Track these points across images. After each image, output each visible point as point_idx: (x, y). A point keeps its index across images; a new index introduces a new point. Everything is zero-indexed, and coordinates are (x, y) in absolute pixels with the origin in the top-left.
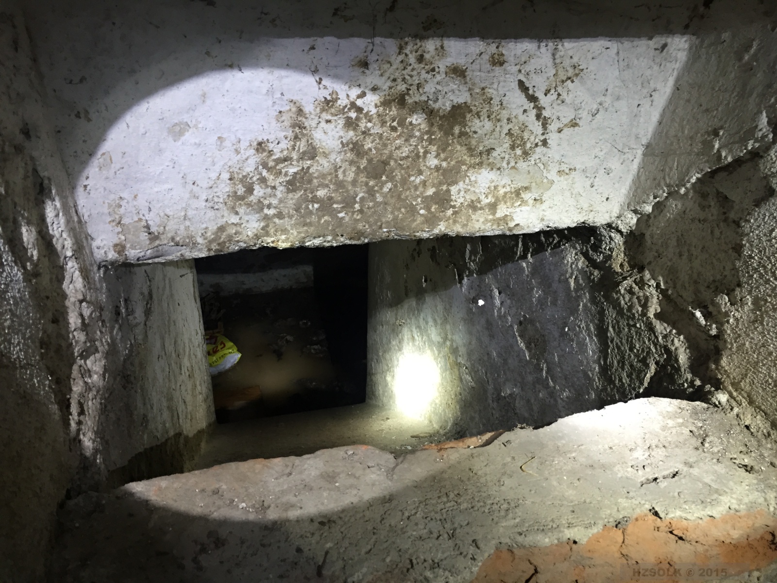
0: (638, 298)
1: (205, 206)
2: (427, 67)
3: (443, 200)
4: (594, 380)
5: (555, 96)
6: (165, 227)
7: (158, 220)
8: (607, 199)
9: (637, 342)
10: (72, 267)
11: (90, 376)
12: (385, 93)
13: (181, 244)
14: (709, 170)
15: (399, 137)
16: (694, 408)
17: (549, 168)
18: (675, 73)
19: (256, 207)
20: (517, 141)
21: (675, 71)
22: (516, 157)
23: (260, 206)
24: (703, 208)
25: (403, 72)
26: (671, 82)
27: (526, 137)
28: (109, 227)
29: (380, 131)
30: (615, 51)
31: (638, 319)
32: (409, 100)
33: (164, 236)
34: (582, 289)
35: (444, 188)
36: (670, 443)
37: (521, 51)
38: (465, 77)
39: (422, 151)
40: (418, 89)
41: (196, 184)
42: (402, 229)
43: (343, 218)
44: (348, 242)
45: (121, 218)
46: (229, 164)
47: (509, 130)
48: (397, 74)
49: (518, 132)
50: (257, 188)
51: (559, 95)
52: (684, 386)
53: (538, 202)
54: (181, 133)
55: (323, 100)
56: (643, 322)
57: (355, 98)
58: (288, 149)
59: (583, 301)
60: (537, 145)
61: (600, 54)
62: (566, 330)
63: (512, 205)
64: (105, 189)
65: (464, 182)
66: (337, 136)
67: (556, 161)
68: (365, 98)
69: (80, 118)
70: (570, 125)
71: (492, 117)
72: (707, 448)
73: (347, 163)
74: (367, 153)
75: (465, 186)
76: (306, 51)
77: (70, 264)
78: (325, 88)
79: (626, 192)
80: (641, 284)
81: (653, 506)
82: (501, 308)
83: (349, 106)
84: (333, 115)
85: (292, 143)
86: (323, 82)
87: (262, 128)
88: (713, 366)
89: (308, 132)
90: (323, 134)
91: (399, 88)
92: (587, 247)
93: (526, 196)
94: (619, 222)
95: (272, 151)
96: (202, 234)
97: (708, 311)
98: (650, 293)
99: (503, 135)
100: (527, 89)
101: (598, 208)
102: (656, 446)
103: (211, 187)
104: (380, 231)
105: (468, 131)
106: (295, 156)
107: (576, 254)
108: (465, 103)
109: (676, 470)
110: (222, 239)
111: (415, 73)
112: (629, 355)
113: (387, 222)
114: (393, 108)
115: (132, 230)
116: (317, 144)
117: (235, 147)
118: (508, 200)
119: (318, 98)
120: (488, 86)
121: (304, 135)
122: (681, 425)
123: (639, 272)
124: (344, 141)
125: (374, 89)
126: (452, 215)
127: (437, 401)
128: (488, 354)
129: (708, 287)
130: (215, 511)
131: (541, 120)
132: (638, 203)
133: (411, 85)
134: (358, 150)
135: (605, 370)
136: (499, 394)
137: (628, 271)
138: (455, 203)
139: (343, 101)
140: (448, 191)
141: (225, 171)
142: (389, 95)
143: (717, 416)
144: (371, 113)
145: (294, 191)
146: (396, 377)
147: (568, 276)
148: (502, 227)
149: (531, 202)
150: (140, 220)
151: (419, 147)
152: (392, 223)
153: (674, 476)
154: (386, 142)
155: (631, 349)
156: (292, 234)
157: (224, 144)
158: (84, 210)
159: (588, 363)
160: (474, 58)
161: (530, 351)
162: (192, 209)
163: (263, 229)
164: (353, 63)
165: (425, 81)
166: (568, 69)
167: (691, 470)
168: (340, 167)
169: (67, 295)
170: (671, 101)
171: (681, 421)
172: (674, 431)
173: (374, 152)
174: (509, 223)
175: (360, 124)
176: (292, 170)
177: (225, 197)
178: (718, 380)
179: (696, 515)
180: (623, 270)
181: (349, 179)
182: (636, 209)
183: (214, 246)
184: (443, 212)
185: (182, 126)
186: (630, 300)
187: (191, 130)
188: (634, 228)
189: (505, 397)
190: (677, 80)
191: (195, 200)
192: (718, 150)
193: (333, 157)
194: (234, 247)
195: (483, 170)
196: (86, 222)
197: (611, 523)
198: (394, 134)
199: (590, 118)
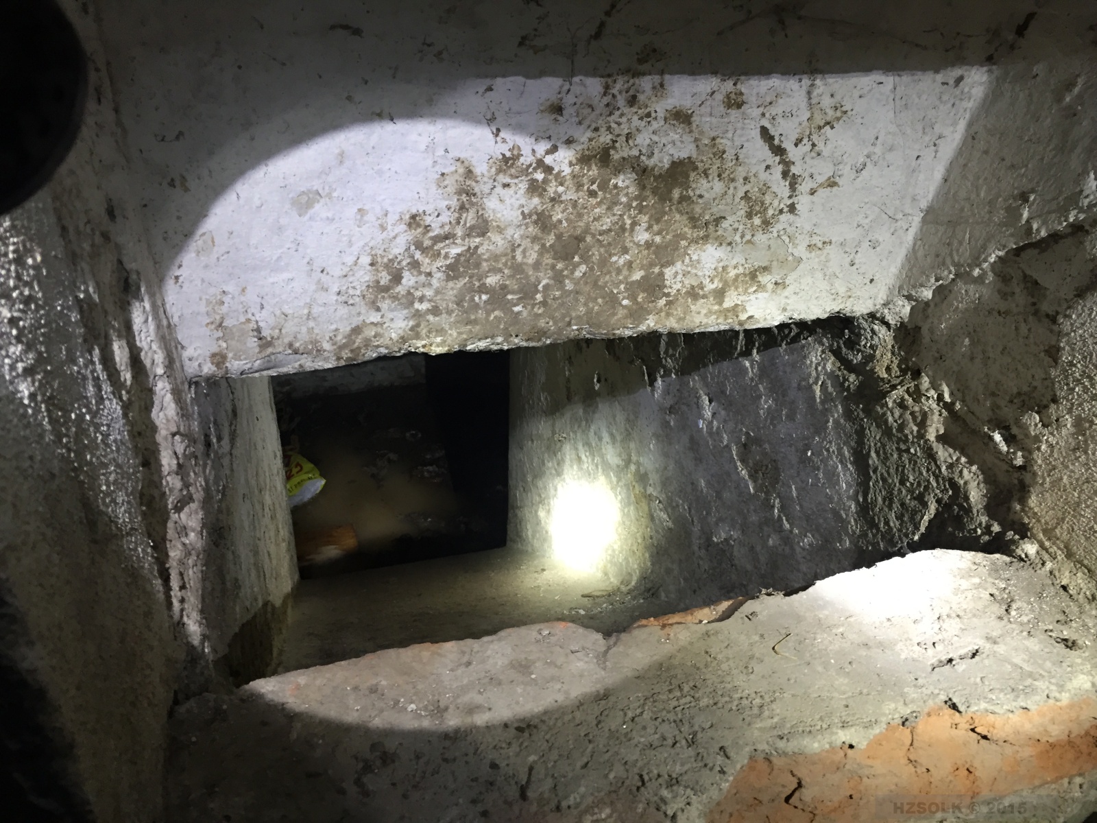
0: (912, 414)
1: (337, 300)
2: (640, 111)
3: (654, 286)
4: (849, 522)
5: (809, 147)
6: (280, 330)
7: (272, 321)
8: (872, 281)
9: (911, 472)
10: (162, 388)
11: (187, 535)
12: (582, 146)
13: (301, 352)
14: (1014, 247)
15: (599, 204)
16: (993, 563)
17: (796, 242)
18: (968, 116)
19: (404, 300)
20: (755, 207)
21: (968, 111)
22: (753, 229)
23: (409, 299)
24: (1004, 295)
25: (608, 118)
26: (962, 126)
27: (767, 202)
28: (206, 331)
29: (574, 197)
30: (890, 86)
31: (913, 442)
32: (615, 156)
33: (280, 342)
34: (832, 400)
35: (657, 270)
36: (965, 611)
37: (766, 88)
38: (690, 123)
39: (628, 222)
40: (627, 141)
41: (325, 272)
42: (599, 326)
43: (519, 313)
44: (524, 344)
45: (223, 318)
46: (371, 245)
47: (746, 193)
48: (600, 122)
49: (758, 195)
50: (406, 275)
51: (814, 145)
52: (976, 532)
53: (780, 287)
54: (309, 205)
55: (501, 157)
56: (919, 446)
57: (543, 153)
58: (450, 222)
59: (833, 416)
60: (781, 211)
61: (870, 91)
62: (809, 454)
63: (746, 291)
64: (203, 280)
65: (683, 262)
66: (517, 204)
67: (805, 232)
68: (557, 154)
69: (175, 187)
70: (826, 184)
71: (723, 176)
72: (1014, 617)
73: (529, 240)
74: (555, 226)
75: (684, 268)
76: (480, 93)
77: (160, 385)
78: (504, 141)
79: (897, 272)
80: (917, 394)
81: (950, 696)
82: (712, 422)
83: (534, 165)
84: (512, 176)
85: (457, 215)
86: (502, 134)
87: (417, 196)
88: (1018, 507)
89: (479, 199)
90: (498, 202)
91: (602, 139)
92: (838, 343)
93: (764, 279)
94: (886, 311)
95: (429, 226)
96: (330, 338)
97: (1010, 434)
98: (929, 407)
99: (737, 200)
100: (772, 138)
101: (859, 293)
102: (948, 616)
103: (346, 276)
104: (568, 329)
105: (691, 194)
106: (459, 232)
107: (823, 352)
108: (689, 158)
109: (976, 647)
110: (357, 344)
111: (624, 120)
112: (899, 489)
113: (579, 317)
114: (594, 167)
115: (237, 334)
116: (489, 215)
117: (379, 222)
118: (740, 285)
119: (493, 154)
120: (721, 135)
121: (472, 204)
122: (978, 587)
123: (913, 379)
124: (526, 212)
125: (569, 142)
126: (665, 305)
127: (616, 547)
128: (693, 484)
129: (1011, 402)
130: (375, 716)
131: (789, 179)
132: (914, 287)
133: (618, 135)
134: (543, 223)
135: (865, 510)
136: (709, 539)
137: (898, 377)
138: (670, 290)
139: (527, 159)
140: (661, 274)
141: (366, 254)
142: (588, 149)
143: (1023, 573)
144: (563, 174)
145: (455, 278)
146: (553, 512)
147: (811, 381)
148: (730, 321)
149: (770, 286)
150: (248, 321)
151: (625, 217)
152: (585, 318)
153: (974, 655)
154: (582, 211)
155: (902, 482)
156: (451, 335)
157: (365, 218)
158: (174, 309)
159: (840, 499)
160: (704, 99)
161: (755, 481)
162: (318, 304)
163: (412, 329)
164: (542, 108)
165: (638, 130)
166: (827, 111)
167: (996, 647)
168: (519, 245)
169: (157, 427)
170: (960, 152)
171: (977, 580)
172: (969, 594)
173: (565, 224)
174: (740, 314)
175: (549, 189)
176: (455, 251)
177: (364, 288)
178: (1024, 525)
179: (1005, 707)
180: (890, 375)
181: (530, 261)
182: (911, 294)
183: (346, 354)
184: (653, 302)
185: (311, 196)
186: (900, 417)
187: (322, 201)
188: (906, 320)
189: (718, 544)
190: (970, 125)
191: (324, 294)
192: (1028, 221)
193: (509, 232)
194: (371, 353)
195: (709, 246)
196: (176, 325)
197: (896, 721)
198: (593, 201)
199: (853, 175)
